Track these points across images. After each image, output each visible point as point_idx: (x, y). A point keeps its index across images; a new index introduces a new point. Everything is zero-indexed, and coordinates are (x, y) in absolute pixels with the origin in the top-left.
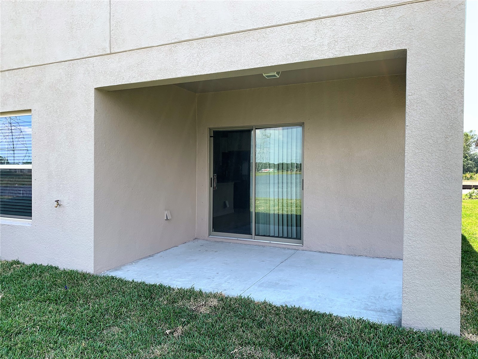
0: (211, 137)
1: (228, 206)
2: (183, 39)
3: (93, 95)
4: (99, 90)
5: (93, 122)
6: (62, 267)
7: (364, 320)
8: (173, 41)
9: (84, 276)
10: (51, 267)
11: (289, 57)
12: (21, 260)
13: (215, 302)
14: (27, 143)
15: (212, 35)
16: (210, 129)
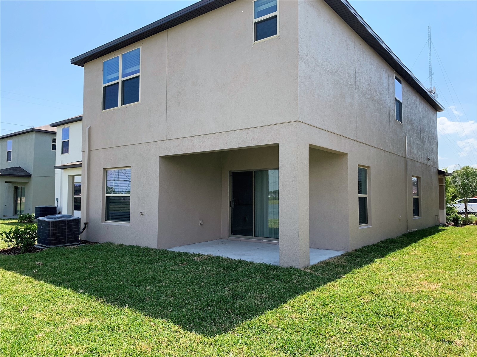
0: (230, 176)
1: (247, 220)
2: (196, 135)
3: (159, 160)
4: (162, 157)
5: (158, 173)
6: (143, 246)
7: (264, 264)
8: (192, 136)
9: (152, 250)
10: (138, 246)
11: (237, 145)
12: (124, 244)
13: (206, 257)
14: (129, 174)
15: (208, 133)
16: (230, 172)
